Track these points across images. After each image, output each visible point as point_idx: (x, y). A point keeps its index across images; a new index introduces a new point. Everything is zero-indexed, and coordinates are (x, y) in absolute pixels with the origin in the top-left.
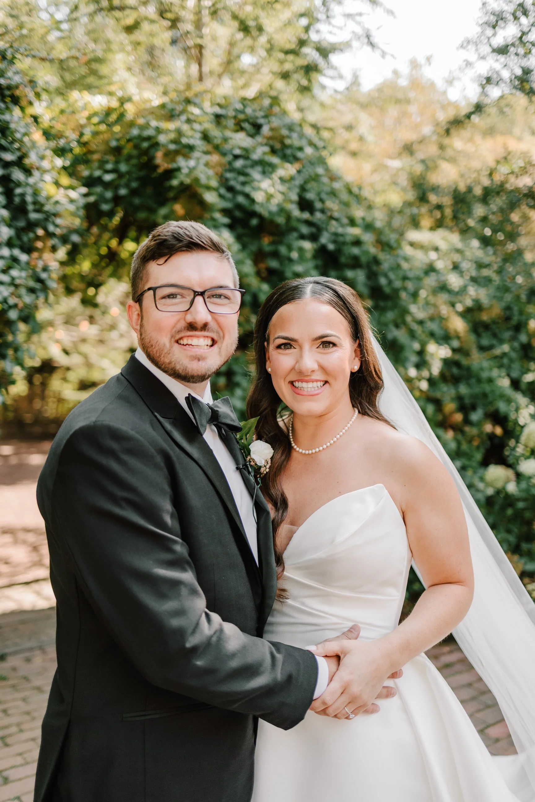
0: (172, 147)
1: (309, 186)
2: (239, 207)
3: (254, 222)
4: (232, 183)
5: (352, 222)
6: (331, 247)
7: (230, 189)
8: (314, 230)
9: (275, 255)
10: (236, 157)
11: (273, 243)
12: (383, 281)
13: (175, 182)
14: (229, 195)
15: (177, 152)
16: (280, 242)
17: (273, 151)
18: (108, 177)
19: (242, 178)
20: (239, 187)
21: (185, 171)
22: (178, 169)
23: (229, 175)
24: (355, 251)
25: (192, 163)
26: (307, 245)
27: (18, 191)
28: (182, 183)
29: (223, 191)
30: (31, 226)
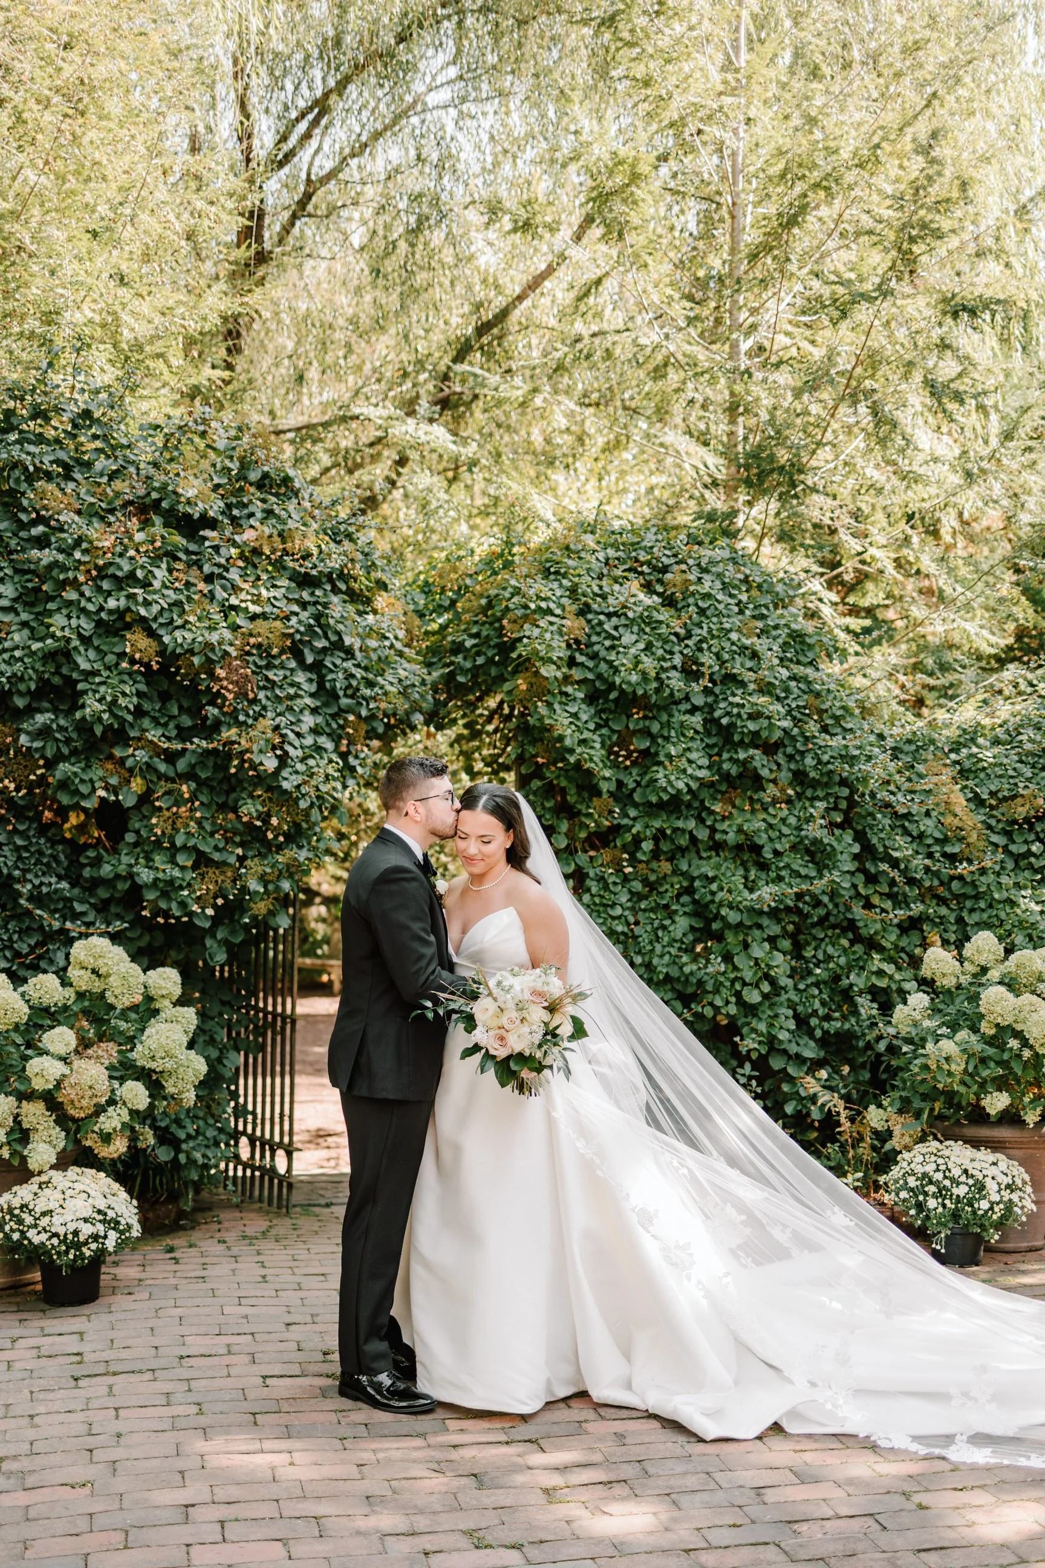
0: (520, 612)
1: (705, 646)
2: (600, 676)
3: (613, 695)
4: (596, 648)
5: (765, 689)
6: (725, 721)
7: (594, 656)
8: (710, 700)
9: (646, 733)
10: (609, 615)
11: (645, 717)
12: (809, 761)
13: (514, 655)
14: (591, 664)
15: (525, 618)
16: (654, 718)
17: (669, 602)
18: (469, 643)
19: (607, 643)
20: (603, 653)
21: (525, 640)
22: (520, 639)
23: (594, 639)
24: (752, 726)
25: (536, 632)
26: (697, 720)
27: (330, 677)
28: (520, 656)
29: (580, 658)
30: (341, 712)
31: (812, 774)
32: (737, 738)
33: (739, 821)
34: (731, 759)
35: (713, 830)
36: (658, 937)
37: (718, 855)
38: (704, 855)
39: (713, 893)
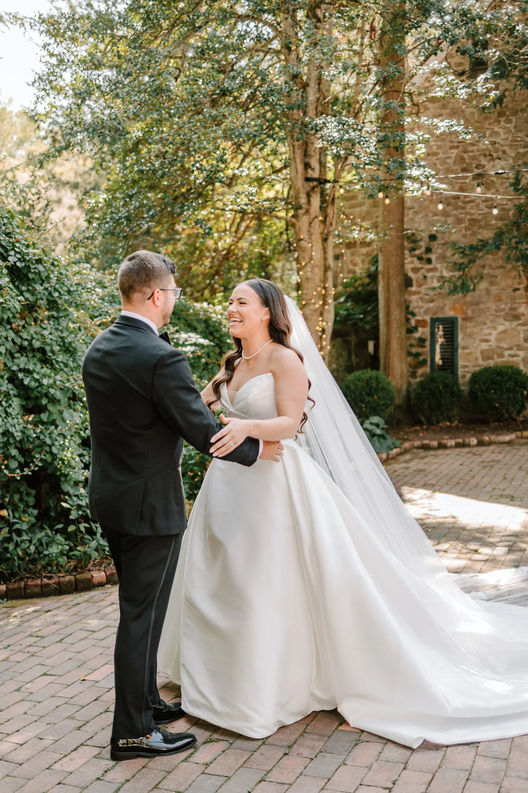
31: (60, 302)
32: (31, 276)
33: (32, 332)
34: (28, 291)
35: (22, 338)
36: (6, 412)
37: (22, 355)
38: (17, 355)
39: (37, 380)
